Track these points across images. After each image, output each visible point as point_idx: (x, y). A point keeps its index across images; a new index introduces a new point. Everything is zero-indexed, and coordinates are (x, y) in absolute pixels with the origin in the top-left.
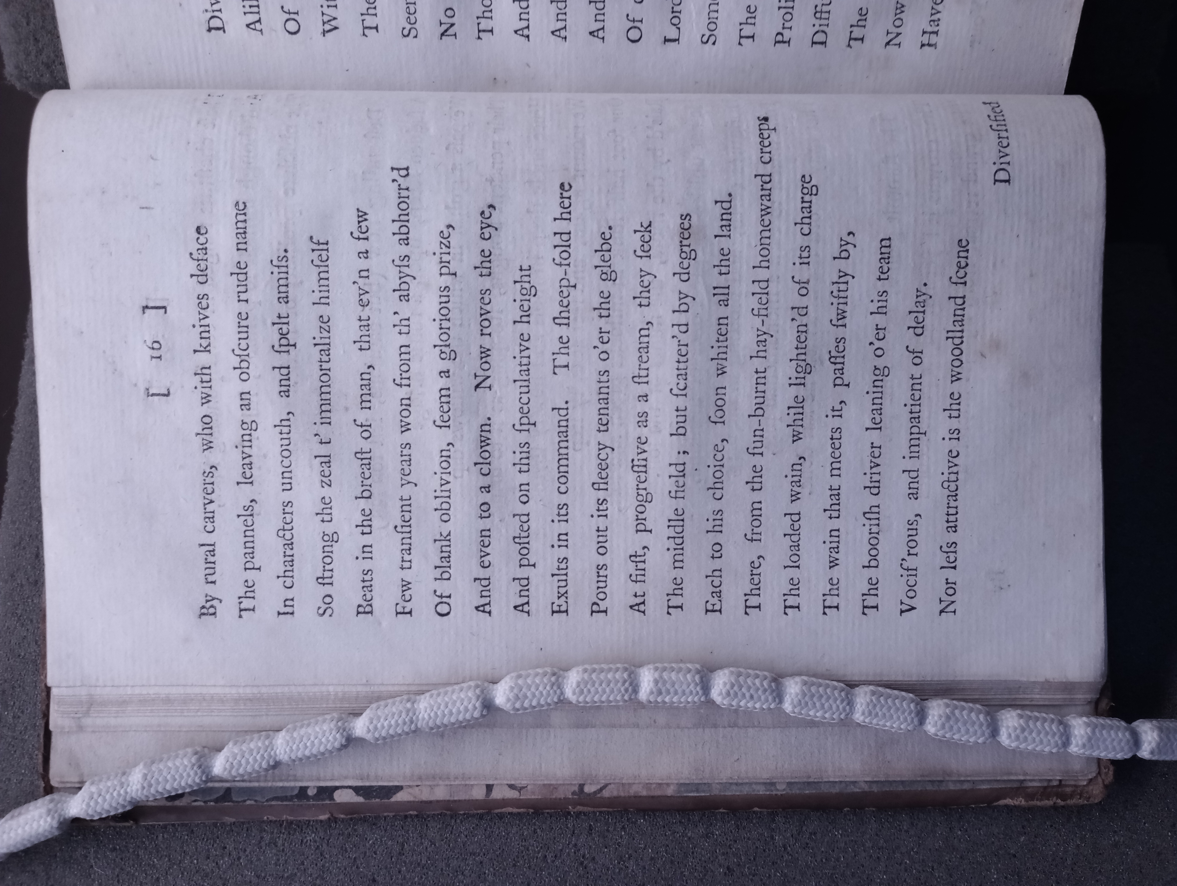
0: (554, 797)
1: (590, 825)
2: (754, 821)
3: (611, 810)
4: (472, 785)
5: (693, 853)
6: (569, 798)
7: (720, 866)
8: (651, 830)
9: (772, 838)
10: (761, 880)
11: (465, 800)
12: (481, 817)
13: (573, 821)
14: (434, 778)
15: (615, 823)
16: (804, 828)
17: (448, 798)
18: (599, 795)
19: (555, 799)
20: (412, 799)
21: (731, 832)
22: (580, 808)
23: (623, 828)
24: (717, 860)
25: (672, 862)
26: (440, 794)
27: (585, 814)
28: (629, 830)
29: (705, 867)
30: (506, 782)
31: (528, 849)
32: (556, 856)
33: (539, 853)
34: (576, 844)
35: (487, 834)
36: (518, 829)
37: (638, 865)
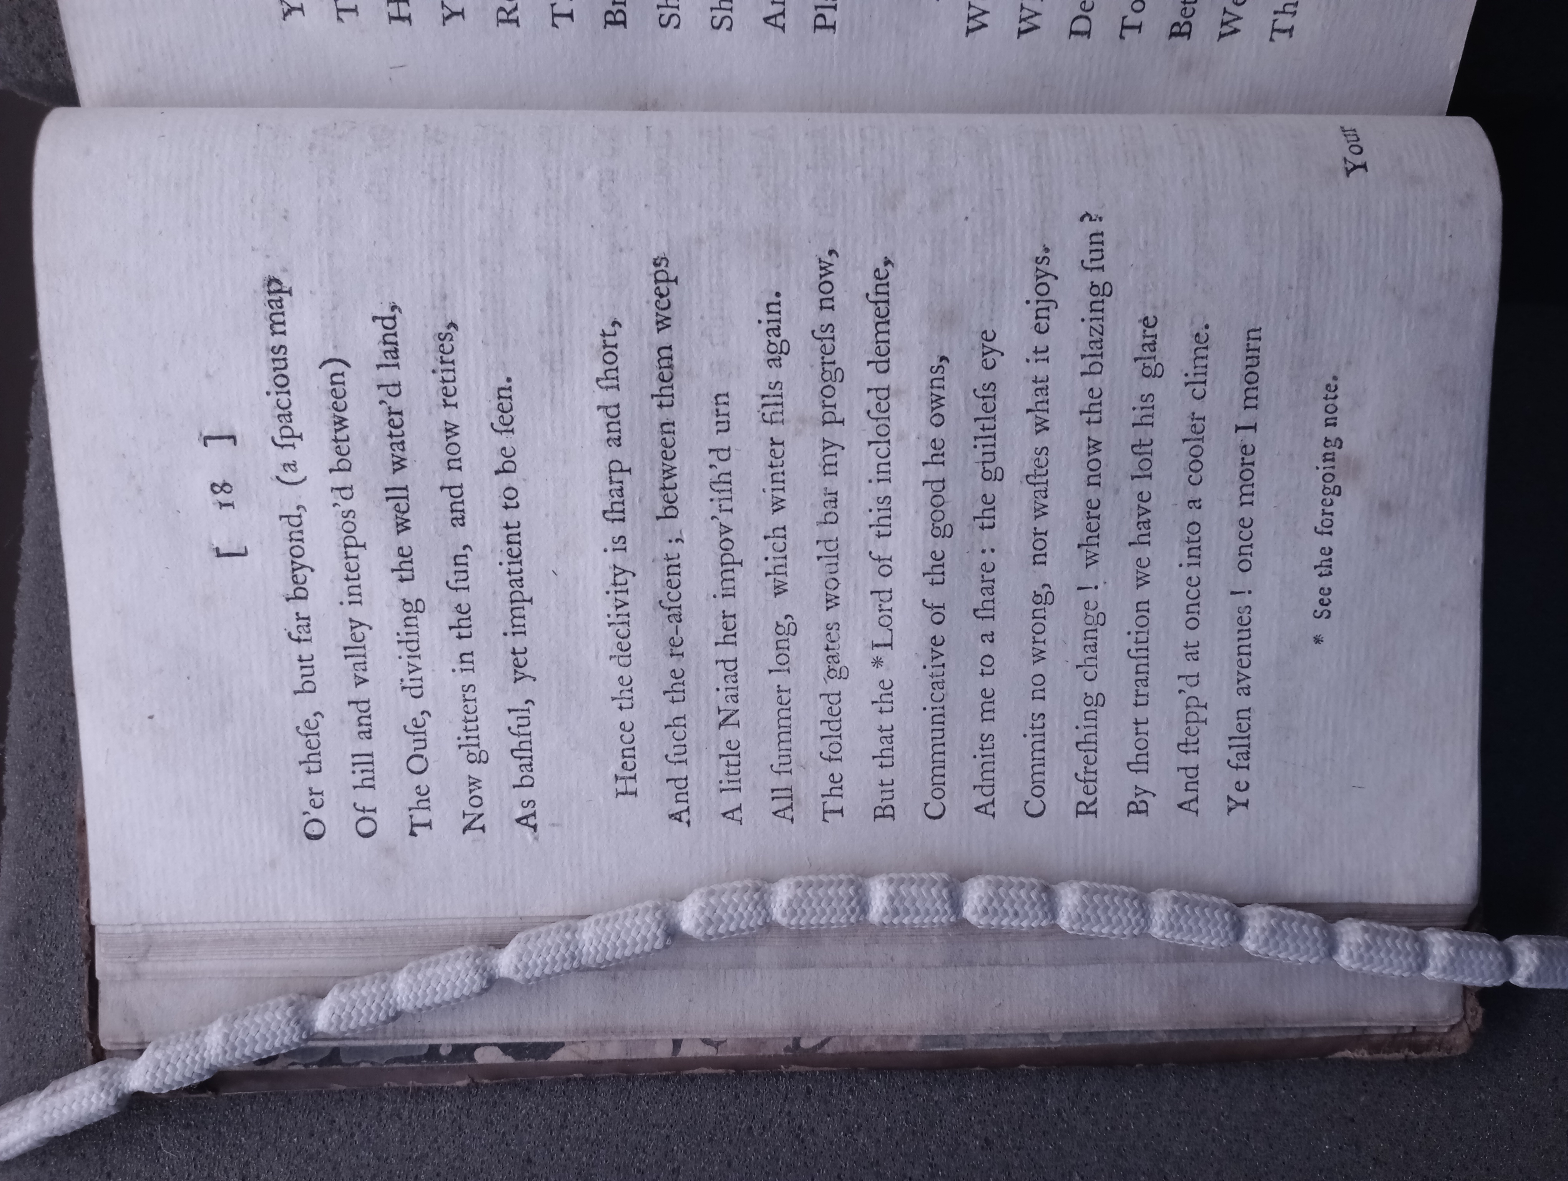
0: (761, 1054)
1: (808, 1088)
2: (1020, 1080)
3: (835, 1069)
4: (655, 1041)
5: (941, 1121)
6: (781, 1056)
7: (976, 1138)
8: (887, 1092)
9: (1043, 1101)
10: (1029, 1155)
11: (646, 1059)
12: (666, 1079)
13: (786, 1083)
14: (605, 1031)
15: (841, 1084)
16: (1084, 1089)
17: (623, 1057)
18: (819, 1051)
19: (763, 1056)
20: (576, 1059)
21: (990, 1094)
22: (794, 1068)
23: (851, 1091)
24: (972, 1130)
25: (914, 1133)
26: (613, 1051)
27: (801, 1074)
28: (859, 1093)
29: (956, 1139)
30: (698, 1037)
31: (728, 1120)
32: (764, 1127)
33: (742, 1123)
34: (790, 1112)
35: (674, 1101)
36: (715, 1093)
37: (870, 1137)
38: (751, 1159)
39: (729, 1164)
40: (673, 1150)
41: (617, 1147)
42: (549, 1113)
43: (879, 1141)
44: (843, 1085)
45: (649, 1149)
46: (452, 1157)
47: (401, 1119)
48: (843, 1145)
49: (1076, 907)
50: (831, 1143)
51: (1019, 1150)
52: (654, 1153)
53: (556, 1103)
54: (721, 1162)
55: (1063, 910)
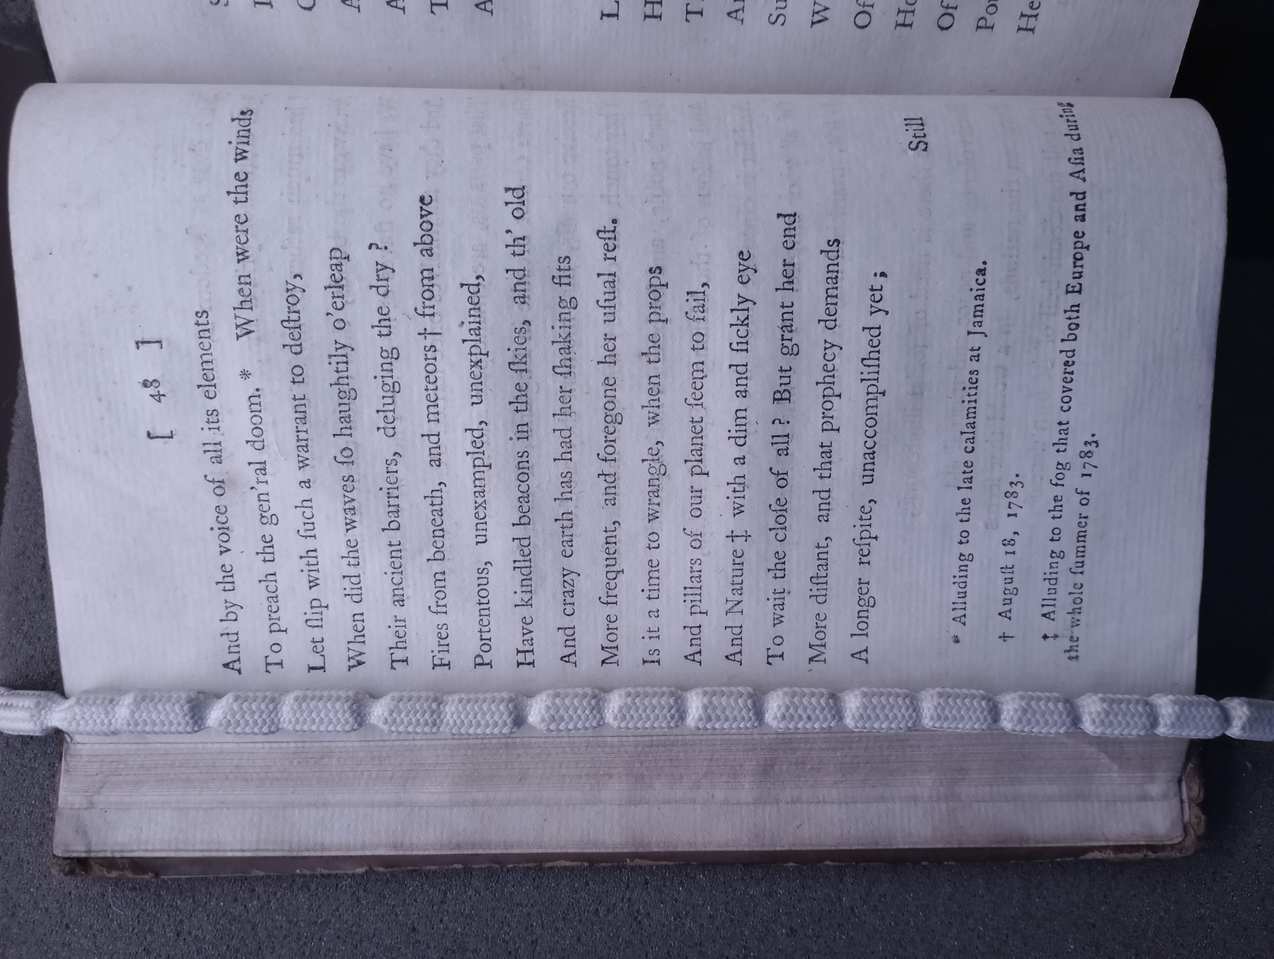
1: (646, 879)
2: (821, 881)
3: (669, 863)
5: (754, 911)
7: (783, 926)
8: (711, 886)
9: (839, 899)
10: (826, 942)
11: (513, 854)
12: (530, 868)
13: (628, 874)
15: (673, 877)
16: (873, 890)
21: (796, 892)
22: (635, 862)
23: (681, 883)
24: (780, 920)
25: (732, 920)
27: (640, 867)
28: (687, 886)
29: (766, 927)
31: (579, 902)
32: (608, 910)
33: (590, 906)
34: (630, 899)
35: (535, 885)
36: (569, 880)
37: (696, 922)
38: (596, 936)
39: (579, 939)
40: (532, 925)
41: (487, 920)
42: (431, 891)
43: (702, 925)
44: (675, 878)
45: (513, 925)
46: (351, 923)
47: (309, 890)
48: (673, 927)
49: (858, 708)
50: (663, 926)
51: (818, 938)
52: (517, 927)
53: (438, 883)
54: (572, 937)
55: (848, 712)
